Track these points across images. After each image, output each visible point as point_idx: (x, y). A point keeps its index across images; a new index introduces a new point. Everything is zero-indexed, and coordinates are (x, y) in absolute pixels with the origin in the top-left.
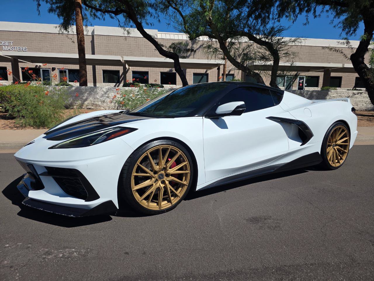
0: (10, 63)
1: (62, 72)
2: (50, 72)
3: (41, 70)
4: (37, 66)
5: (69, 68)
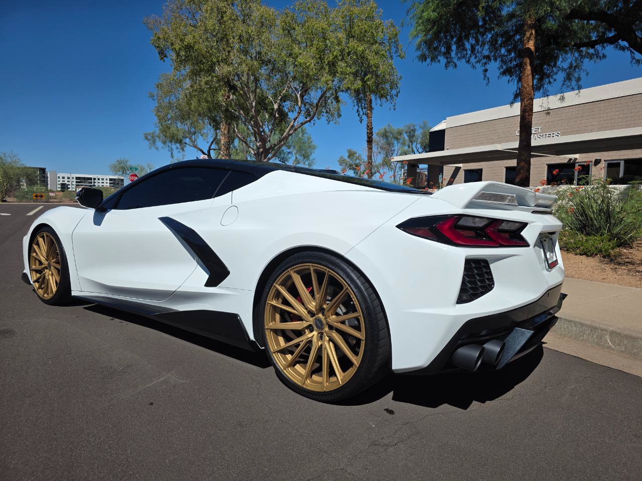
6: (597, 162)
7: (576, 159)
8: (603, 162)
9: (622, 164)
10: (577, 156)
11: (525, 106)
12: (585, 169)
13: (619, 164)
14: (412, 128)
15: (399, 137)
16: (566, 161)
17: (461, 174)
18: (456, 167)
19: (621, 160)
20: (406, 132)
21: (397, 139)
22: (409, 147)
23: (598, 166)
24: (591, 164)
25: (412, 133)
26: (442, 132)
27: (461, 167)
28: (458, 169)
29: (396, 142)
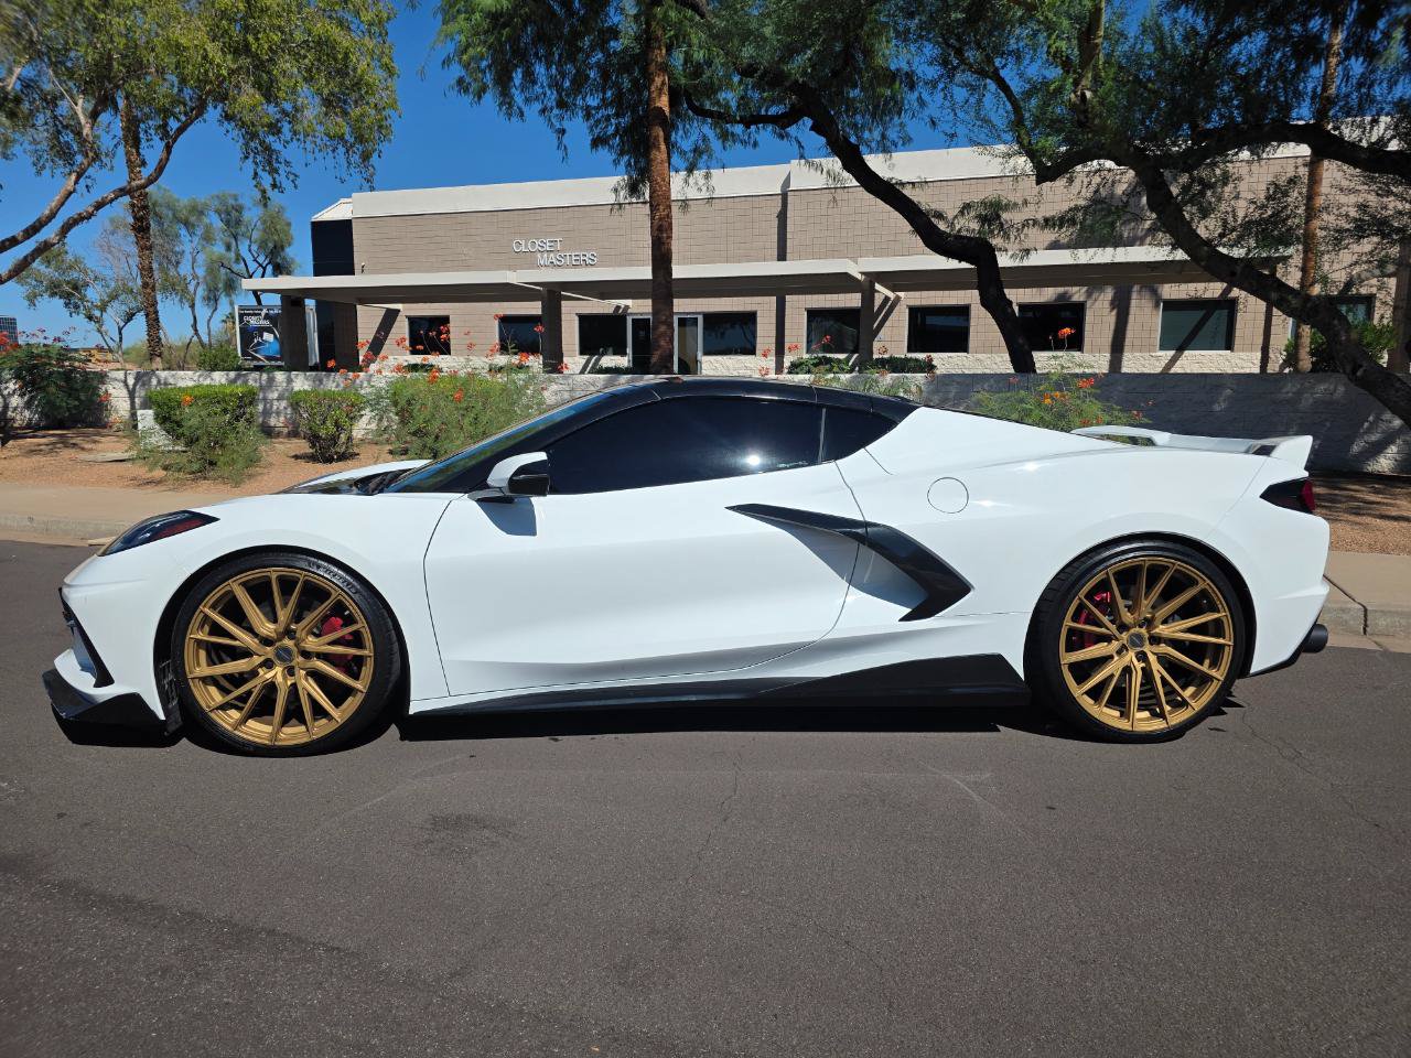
7: (627, 307)
9: (700, 319)
10: (629, 302)
11: (660, 219)
14: (231, 202)
15: (193, 219)
16: (610, 311)
17: (401, 329)
18: (388, 310)
19: (699, 313)
20: (218, 212)
21: (187, 224)
22: (228, 248)
25: (234, 213)
26: (345, 226)
27: (399, 311)
28: (391, 317)
29: (183, 232)
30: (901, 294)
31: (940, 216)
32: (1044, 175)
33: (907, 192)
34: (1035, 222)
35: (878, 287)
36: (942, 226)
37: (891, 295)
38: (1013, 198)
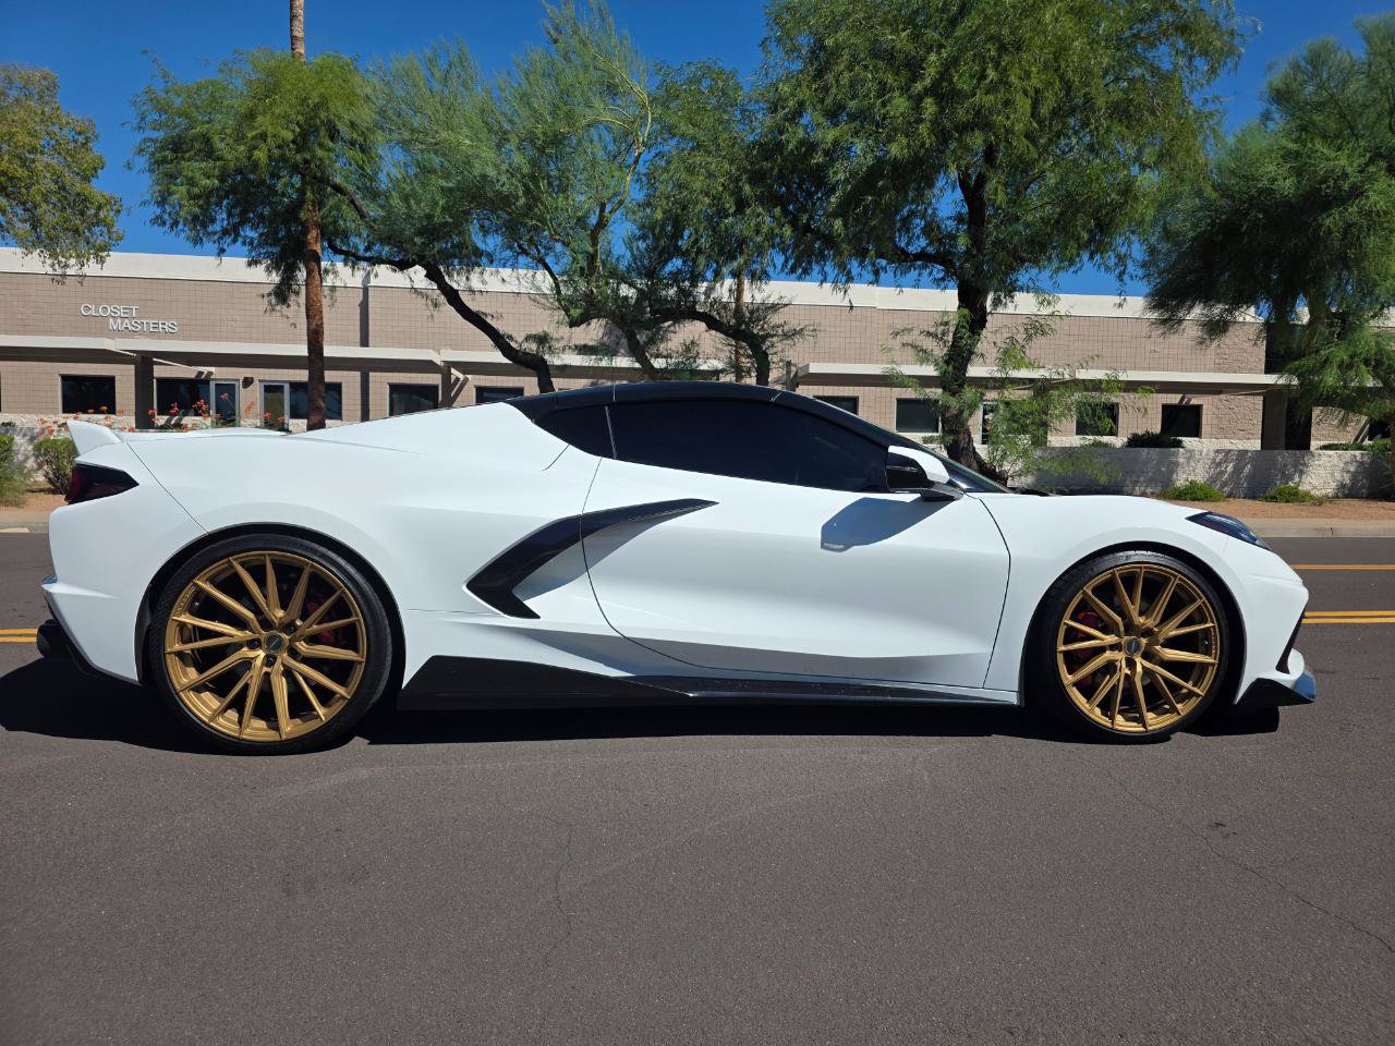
0: (133, 367)
1: (272, 389)
2: (237, 390)
3: (212, 384)
4: (201, 373)
5: (291, 379)
6: (248, 382)
7: (210, 373)
8: (256, 382)
12: (227, 389)
13: (282, 387)
23: (250, 388)
24: (237, 384)
30: (469, 376)
31: (511, 337)
32: (573, 324)
33: (489, 320)
34: (570, 347)
35: (453, 371)
36: (513, 344)
37: (461, 376)
38: (556, 336)
